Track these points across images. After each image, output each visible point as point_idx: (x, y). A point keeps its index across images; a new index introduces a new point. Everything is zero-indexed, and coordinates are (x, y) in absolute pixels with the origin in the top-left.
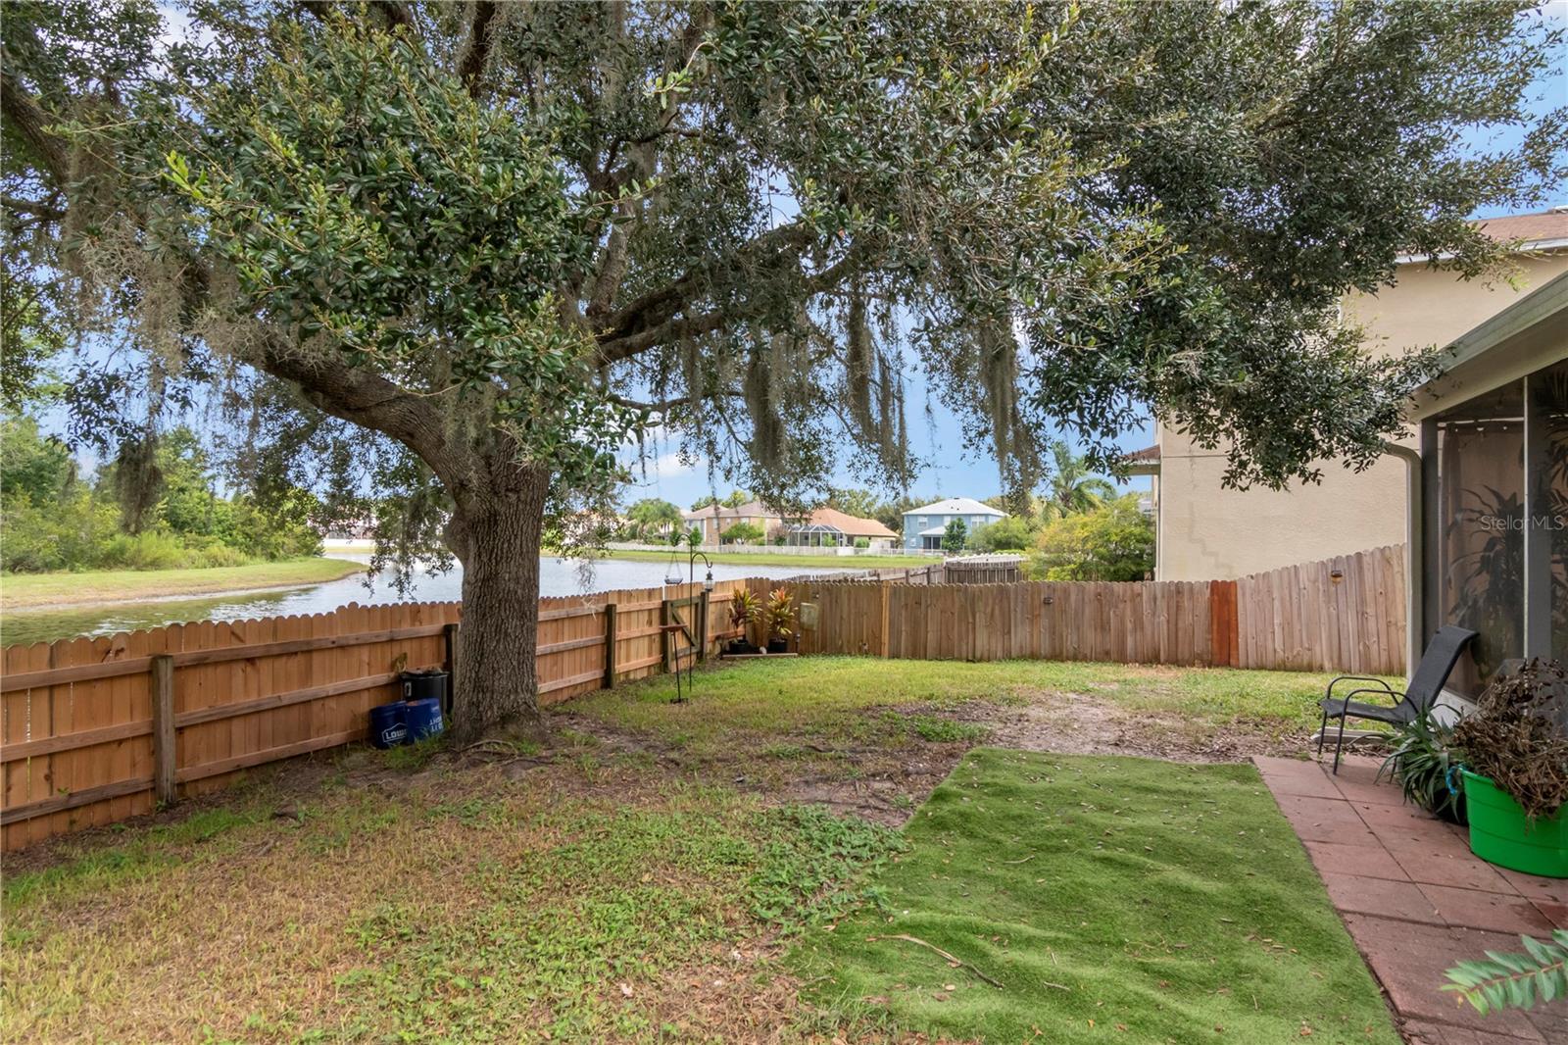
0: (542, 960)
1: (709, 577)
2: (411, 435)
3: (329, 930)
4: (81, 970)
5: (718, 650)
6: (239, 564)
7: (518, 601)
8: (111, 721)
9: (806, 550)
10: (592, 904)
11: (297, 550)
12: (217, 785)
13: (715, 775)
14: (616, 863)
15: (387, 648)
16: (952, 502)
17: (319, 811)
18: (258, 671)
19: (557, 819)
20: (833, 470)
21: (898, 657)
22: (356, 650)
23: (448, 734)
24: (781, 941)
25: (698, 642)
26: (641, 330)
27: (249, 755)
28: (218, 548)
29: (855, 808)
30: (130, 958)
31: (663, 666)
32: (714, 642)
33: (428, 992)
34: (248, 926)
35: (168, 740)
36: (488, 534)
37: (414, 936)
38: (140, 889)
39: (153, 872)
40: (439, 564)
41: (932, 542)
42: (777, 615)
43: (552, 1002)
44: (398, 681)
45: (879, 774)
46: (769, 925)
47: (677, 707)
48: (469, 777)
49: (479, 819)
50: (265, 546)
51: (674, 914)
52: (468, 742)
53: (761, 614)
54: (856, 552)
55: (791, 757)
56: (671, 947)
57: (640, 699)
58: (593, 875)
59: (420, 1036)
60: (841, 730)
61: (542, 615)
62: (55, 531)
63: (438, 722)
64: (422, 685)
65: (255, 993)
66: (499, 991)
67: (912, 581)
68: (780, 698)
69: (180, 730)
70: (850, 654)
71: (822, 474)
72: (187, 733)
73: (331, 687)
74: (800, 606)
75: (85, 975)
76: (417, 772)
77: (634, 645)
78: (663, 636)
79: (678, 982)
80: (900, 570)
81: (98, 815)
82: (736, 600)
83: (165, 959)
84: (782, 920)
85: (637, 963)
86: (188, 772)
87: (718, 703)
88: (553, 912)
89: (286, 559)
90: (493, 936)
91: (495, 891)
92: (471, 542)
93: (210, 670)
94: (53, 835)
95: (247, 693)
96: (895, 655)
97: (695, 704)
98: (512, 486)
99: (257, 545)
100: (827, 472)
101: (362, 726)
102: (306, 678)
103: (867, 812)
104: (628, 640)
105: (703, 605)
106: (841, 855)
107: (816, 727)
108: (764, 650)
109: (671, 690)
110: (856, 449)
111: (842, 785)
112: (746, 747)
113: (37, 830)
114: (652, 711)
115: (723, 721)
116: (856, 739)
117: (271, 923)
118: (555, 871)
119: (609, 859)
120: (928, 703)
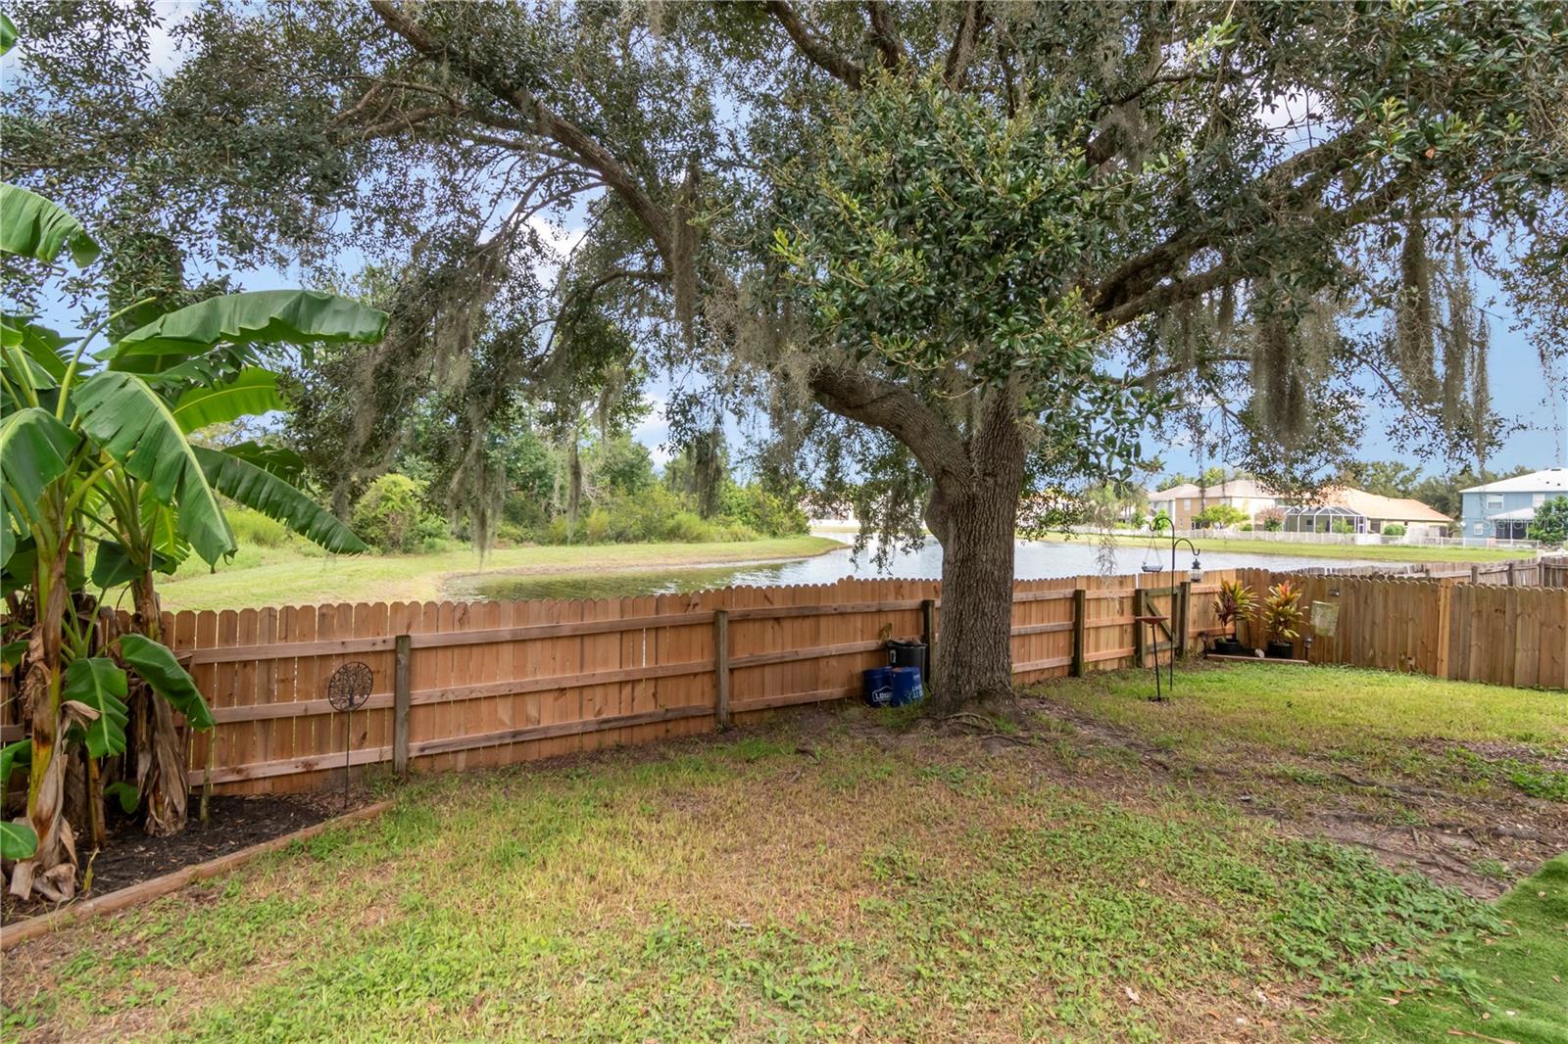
0: (1040, 938)
1: (1196, 565)
2: (900, 427)
3: (851, 858)
4: (685, 844)
5: (1200, 647)
6: (752, 540)
7: (994, 582)
8: (690, 658)
9: (1308, 537)
10: (1085, 895)
11: (791, 529)
12: (755, 718)
13: (1213, 788)
14: (1108, 860)
15: (876, 617)
16: (1549, 475)
17: (831, 753)
18: (782, 628)
19: (1040, 801)
20: (1359, 441)
21: (1465, 678)
22: (852, 618)
23: (930, 701)
24: (1320, 997)
25: (1176, 637)
26: (1123, 302)
27: (774, 697)
28: (738, 527)
29: (1413, 862)
30: (714, 843)
31: (1136, 658)
32: (1196, 639)
33: (936, 937)
34: (790, 838)
35: (724, 675)
36: (967, 517)
37: (919, 882)
38: (714, 791)
39: (722, 779)
40: (911, 542)
41: (1514, 531)
42: (1279, 614)
43: (1054, 983)
44: (885, 648)
45: (1449, 826)
46: (1301, 975)
47: (1156, 704)
48: (952, 745)
49: (965, 786)
50: (769, 525)
51: (1180, 930)
52: (948, 711)
53: (1257, 611)
54: (1385, 541)
55: (1315, 783)
56: (1179, 966)
57: (1113, 692)
58: (1084, 867)
59: (933, 975)
60: (1384, 762)
61: (1017, 596)
62: (640, 512)
63: (919, 690)
64: (905, 654)
65: (800, 896)
66: (1001, 955)
67: (1481, 580)
68: (1290, 712)
69: (732, 671)
70: (1386, 668)
71: (1345, 446)
72: (736, 673)
73: (834, 648)
74: (1311, 605)
75: (688, 847)
76: (904, 732)
77: (1103, 634)
78: (1137, 628)
79: (1192, 1004)
80: (1463, 566)
81: (681, 728)
82: (1224, 593)
83: (736, 850)
84: (1320, 973)
85: (1142, 970)
86: (737, 705)
87: (1208, 708)
88: (1046, 893)
89: (784, 536)
90: (991, 901)
91: (987, 859)
92: (951, 525)
93: (751, 625)
94: (657, 738)
95: (774, 646)
96: (1459, 676)
97: (1179, 706)
98: (990, 470)
99: (764, 524)
100: (1351, 442)
101: (857, 684)
102: (815, 639)
103: (1434, 871)
104: (1097, 628)
105: (1183, 596)
106: (1398, 916)
107: (1346, 754)
108: (1261, 653)
109: (1148, 686)
110: (1400, 412)
111: (1392, 830)
112: (1252, 763)
113: (649, 733)
114: (1127, 704)
115: (1218, 729)
116: (1409, 776)
117: (806, 841)
118: (1045, 853)
119: (1099, 855)
120: (1523, 745)
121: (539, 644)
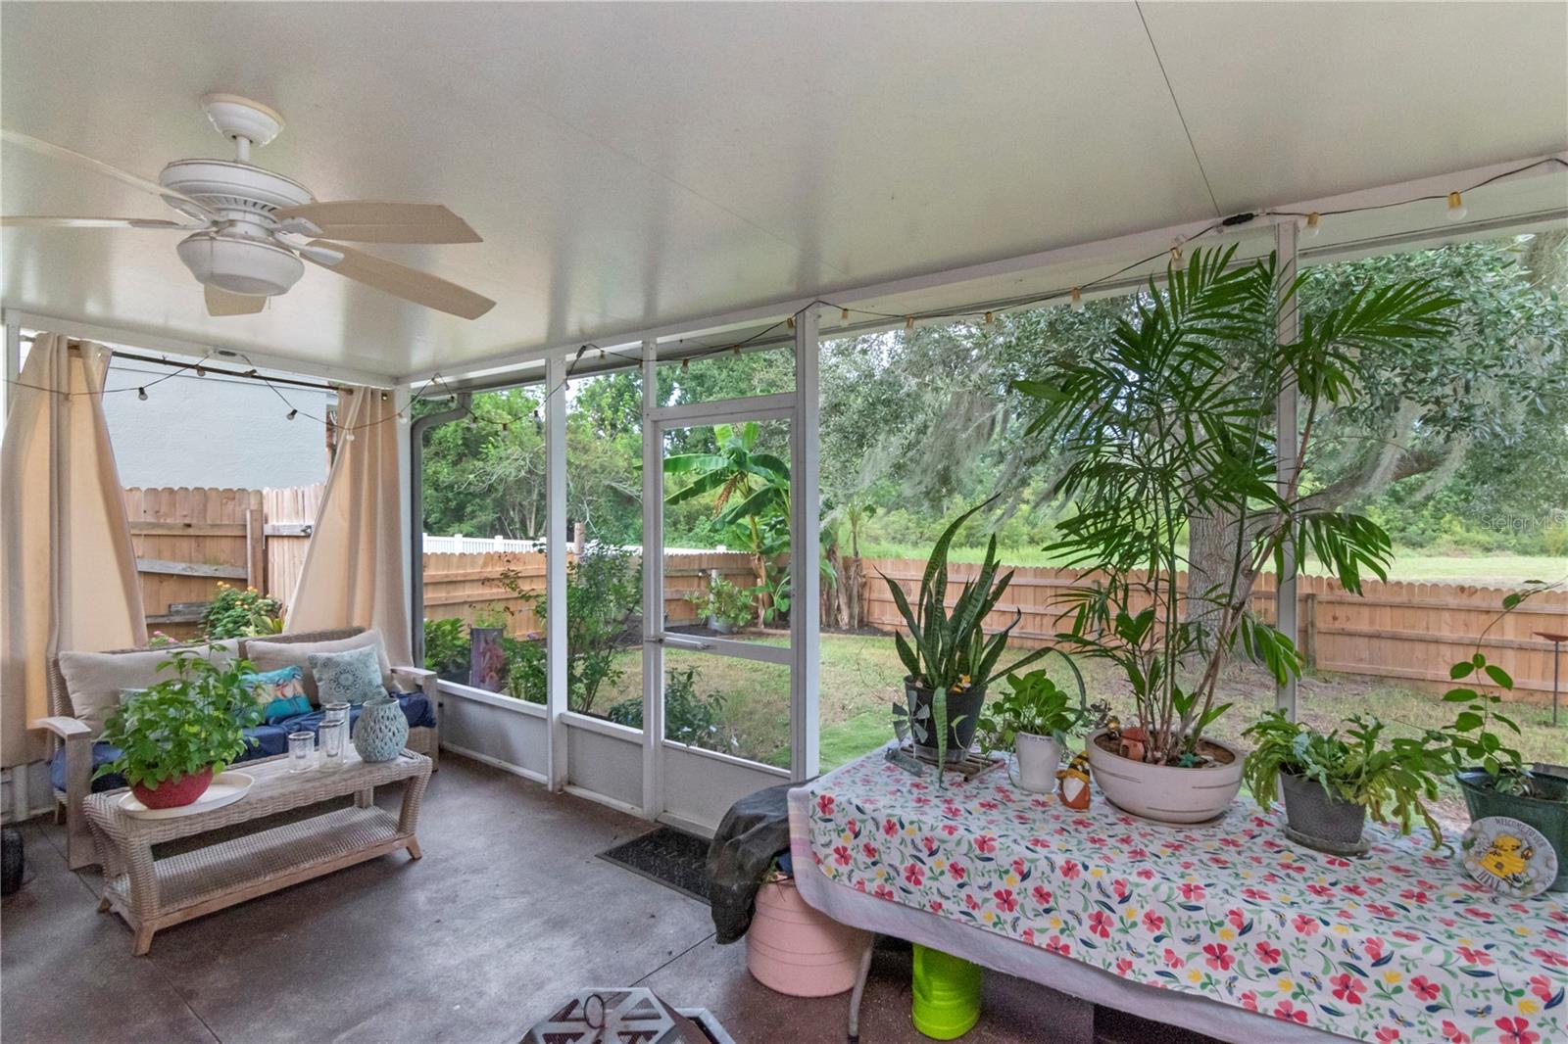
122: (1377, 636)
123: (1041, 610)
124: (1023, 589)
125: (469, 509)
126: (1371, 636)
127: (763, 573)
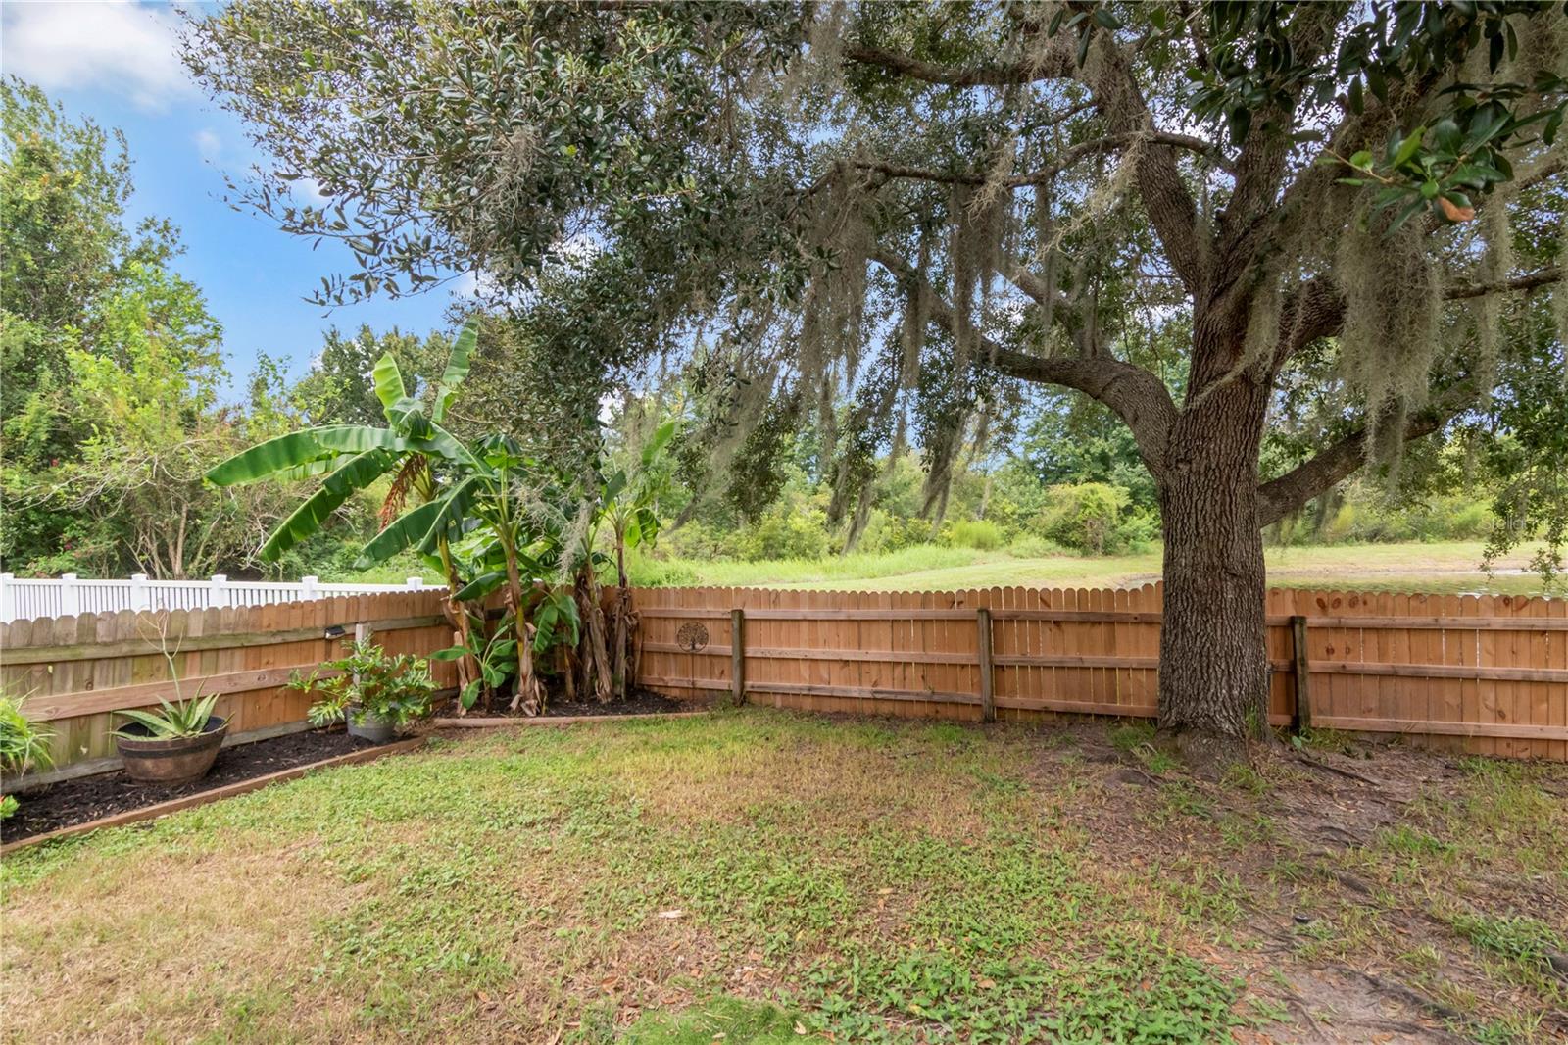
8: (957, 650)
18: (1064, 632)
81: (952, 712)
95: (1053, 650)
102: (1110, 647)
121: (827, 624)
122: (1394, 675)
123: (902, 655)
124: (875, 626)
125: (67, 535)
126: (1382, 676)
127: (463, 623)
